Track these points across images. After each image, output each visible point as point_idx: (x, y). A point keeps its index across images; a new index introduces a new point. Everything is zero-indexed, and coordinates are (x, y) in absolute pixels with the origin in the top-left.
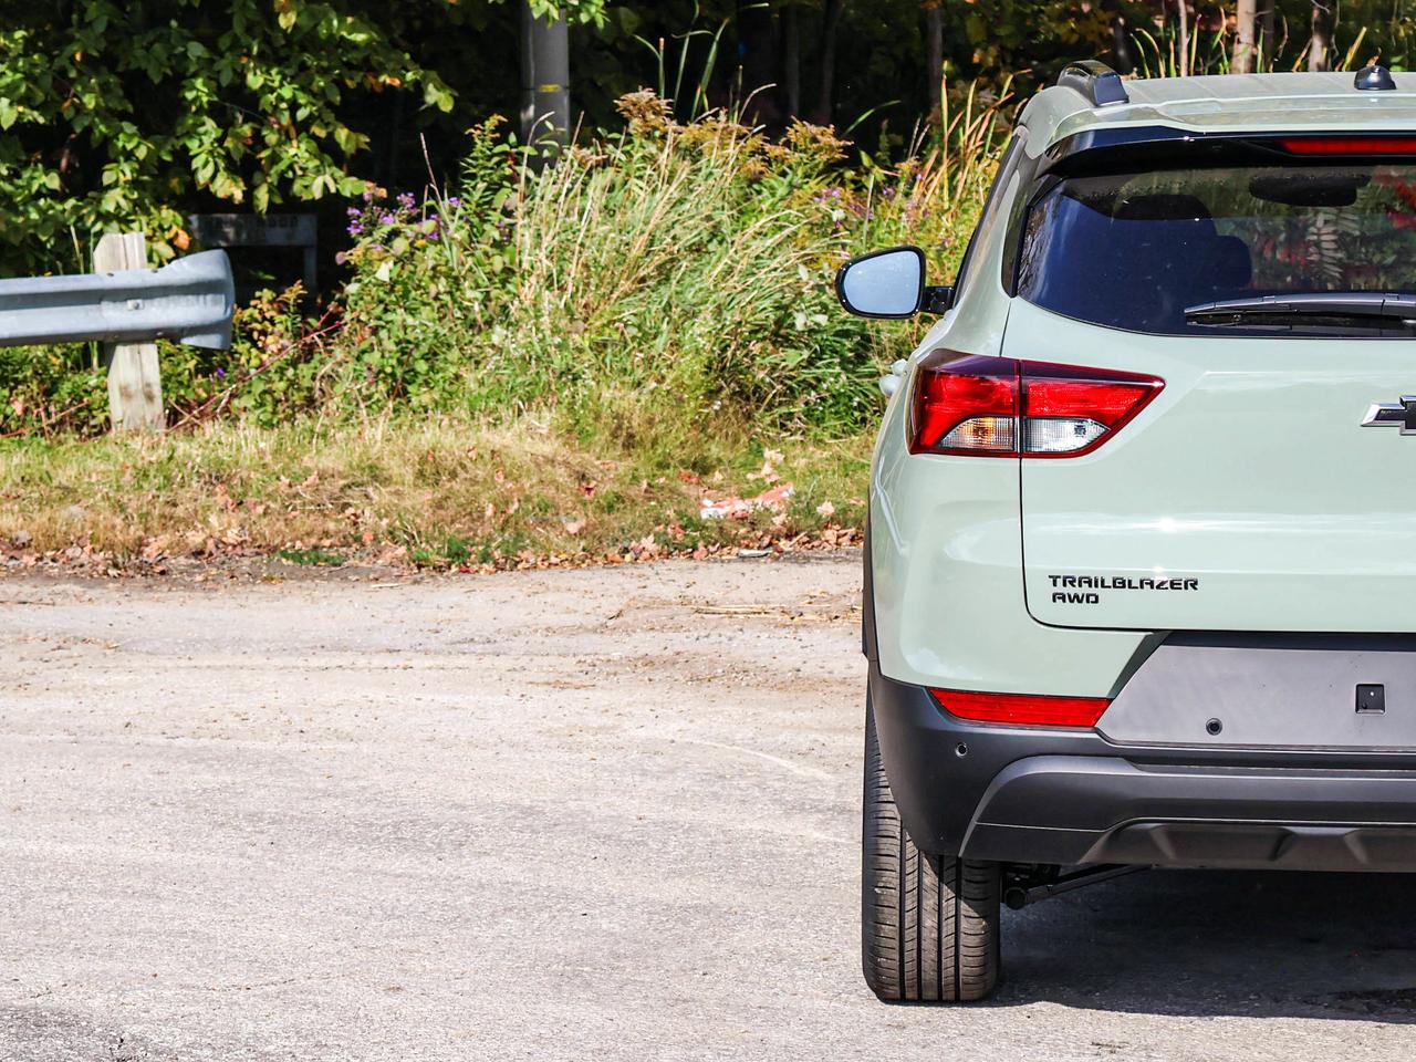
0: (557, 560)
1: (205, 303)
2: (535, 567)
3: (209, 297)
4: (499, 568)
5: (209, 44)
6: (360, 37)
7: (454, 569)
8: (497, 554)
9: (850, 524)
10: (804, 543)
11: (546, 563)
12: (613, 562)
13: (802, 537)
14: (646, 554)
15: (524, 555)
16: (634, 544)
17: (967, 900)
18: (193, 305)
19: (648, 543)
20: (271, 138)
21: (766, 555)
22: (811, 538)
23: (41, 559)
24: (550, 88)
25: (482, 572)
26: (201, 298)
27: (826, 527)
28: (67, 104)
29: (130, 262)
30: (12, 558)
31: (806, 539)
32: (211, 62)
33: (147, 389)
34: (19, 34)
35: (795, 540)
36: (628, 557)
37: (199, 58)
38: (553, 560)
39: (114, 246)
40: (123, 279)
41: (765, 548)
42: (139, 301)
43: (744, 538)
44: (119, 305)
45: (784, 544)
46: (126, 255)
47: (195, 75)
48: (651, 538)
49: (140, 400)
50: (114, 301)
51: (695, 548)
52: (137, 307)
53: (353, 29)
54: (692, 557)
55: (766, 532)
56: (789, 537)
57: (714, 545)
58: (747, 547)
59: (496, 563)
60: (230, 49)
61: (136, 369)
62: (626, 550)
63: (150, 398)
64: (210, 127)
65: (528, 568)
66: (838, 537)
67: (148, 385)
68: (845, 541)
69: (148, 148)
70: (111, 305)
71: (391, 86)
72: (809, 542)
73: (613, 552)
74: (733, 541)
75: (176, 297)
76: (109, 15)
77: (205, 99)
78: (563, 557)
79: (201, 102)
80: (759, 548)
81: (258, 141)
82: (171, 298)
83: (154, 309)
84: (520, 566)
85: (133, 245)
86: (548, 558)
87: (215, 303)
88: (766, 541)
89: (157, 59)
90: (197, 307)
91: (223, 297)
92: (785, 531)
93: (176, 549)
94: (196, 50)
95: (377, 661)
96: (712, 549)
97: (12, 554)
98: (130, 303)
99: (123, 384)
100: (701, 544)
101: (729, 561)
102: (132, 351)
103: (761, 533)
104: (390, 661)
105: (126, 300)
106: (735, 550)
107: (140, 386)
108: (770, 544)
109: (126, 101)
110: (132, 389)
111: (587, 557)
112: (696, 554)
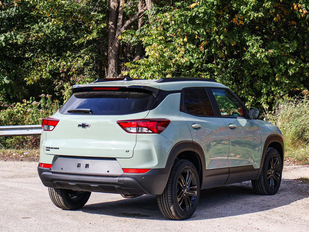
5: (267, 83)
6: (288, 82)
17: (59, 194)
20: (276, 98)
32: (267, 86)
34: (231, 82)
37: (264, 85)
47: (264, 88)
53: (287, 81)
60: (270, 84)
64: (265, 97)
69: (253, 100)
71: (298, 90)
77: (265, 92)
81: (273, 99)
94: (264, 84)
109: (253, 92)
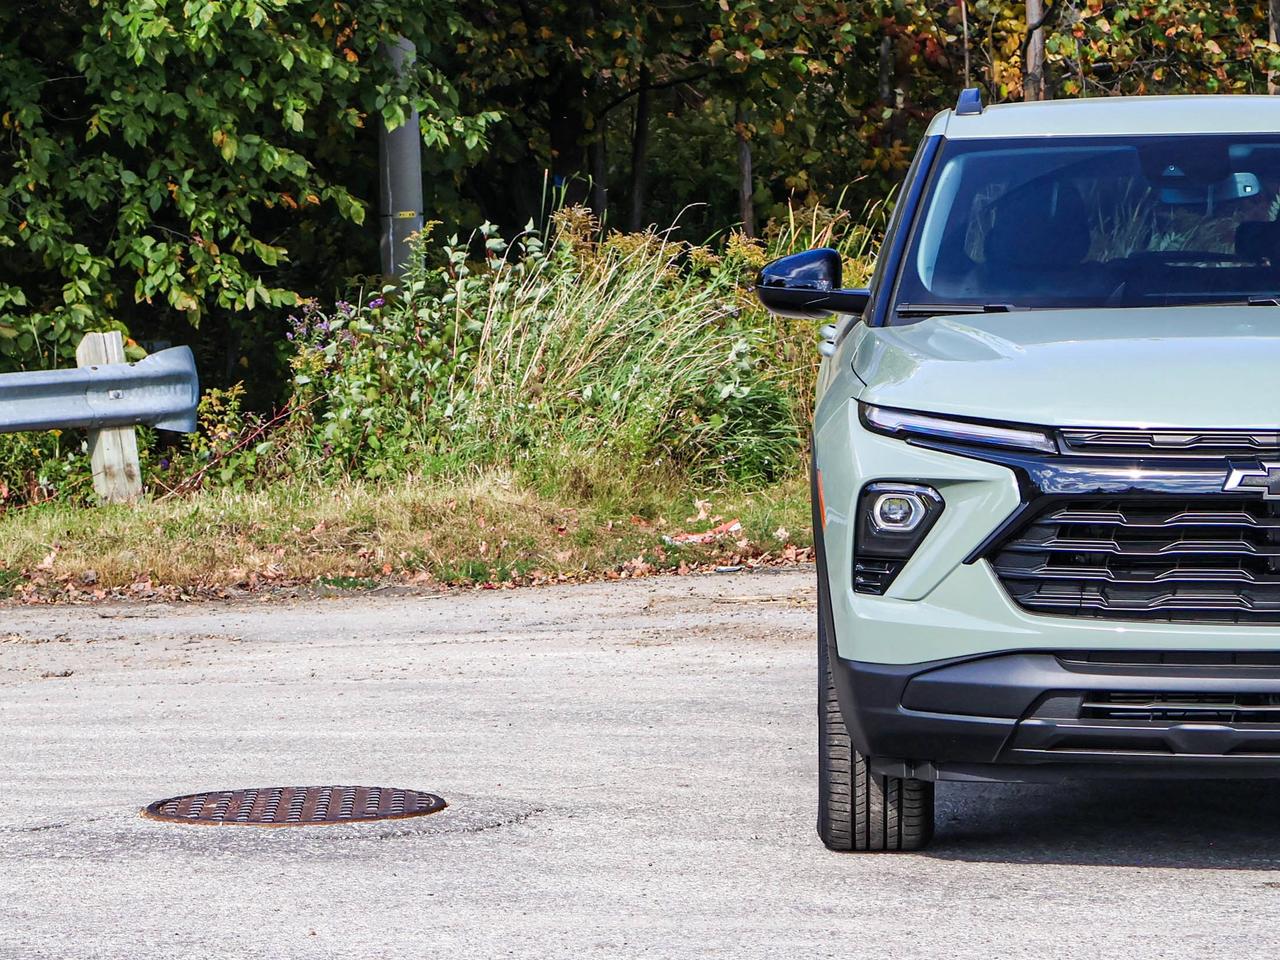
0: (565, 578)
1: (175, 392)
2: (547, 583)
3: (179, 387)
4: (517, 584)
5: (139, 172)
7: (478, 587)
8: (514, 573)
9: (805, 545)
10: (768, 561)
11: (556, 580)
12: (611, 578)
13: (766, 555)
14: (638, 572)
15: (537, 574)
16: (626, 563)
18: (166, 395)
19: (639, 563)
21: (740, 569)
22: (774, 557)
23: (110, 593)
24: (406, 215)
25: (504, 588)
26: (172, 388)
27: (786, 547)
28: (23, 226)
29: (110, 357)
30: (84, 592)
31: (770, 557)
32: (143, 188)
33: (127, 469)
35: (760, 558)
36: (623, 575)
37: (132, 185)
38: (561, 577)
39: (96, 344)
40: (105, 372)
41: (736, 565)
42: (119, 391)
43: (718, 558)
44: (102, 395)
45: (751, 561)
46: (106, 351)
47: (130, 201)
48: (641, 559)
49: (122, 479)
50: (97, 392)
51: (678, 567)
52: (117, 397)
54: (677, 574)
55: (735, 553)
56: (756, 556)
57: (693, 563)
58: (721, 564)
59: (514, 581)
60: (158, 176)
61: (117, 451)
62: (620, 570)
63: (130, 476)
65: (541, 584)
66: (797, 556)
67: (129, 465)
68: (803, 558)
70: (95, 395)
72: (772, 560)
73: (611, 570)
74: (709, 560)
75: (151, 387)
76: (51, 150)
77: (143, 222)
78: (569, 575)
79: (140, 225)
80: (732, 565)
82: (146, 388)
83: (131, 398)
84: (534, 583)
85: (112, 343)
86: (557, 576)
87: (184, 392)
88: (737, 559)
89: (93, 187)
90: (169, 396)
91: (190, 386)
92: (751, 550)
93: (225, 583)
94: (129, 178)
95: (472, 638)
96: (693, 567)
97: (84, 590)
98: (112, 393)
99: (107, 464)
100: (683, 563)
101: (710, 575)
102: (113, 435)
103: (732, 553)
104: (482, 637)
105: (108, 391)
106: (713, 566)
107: (122, 467)
108: (740, 562)
110: (115, 469)
111: (589, 575)
112: (680, 571)
